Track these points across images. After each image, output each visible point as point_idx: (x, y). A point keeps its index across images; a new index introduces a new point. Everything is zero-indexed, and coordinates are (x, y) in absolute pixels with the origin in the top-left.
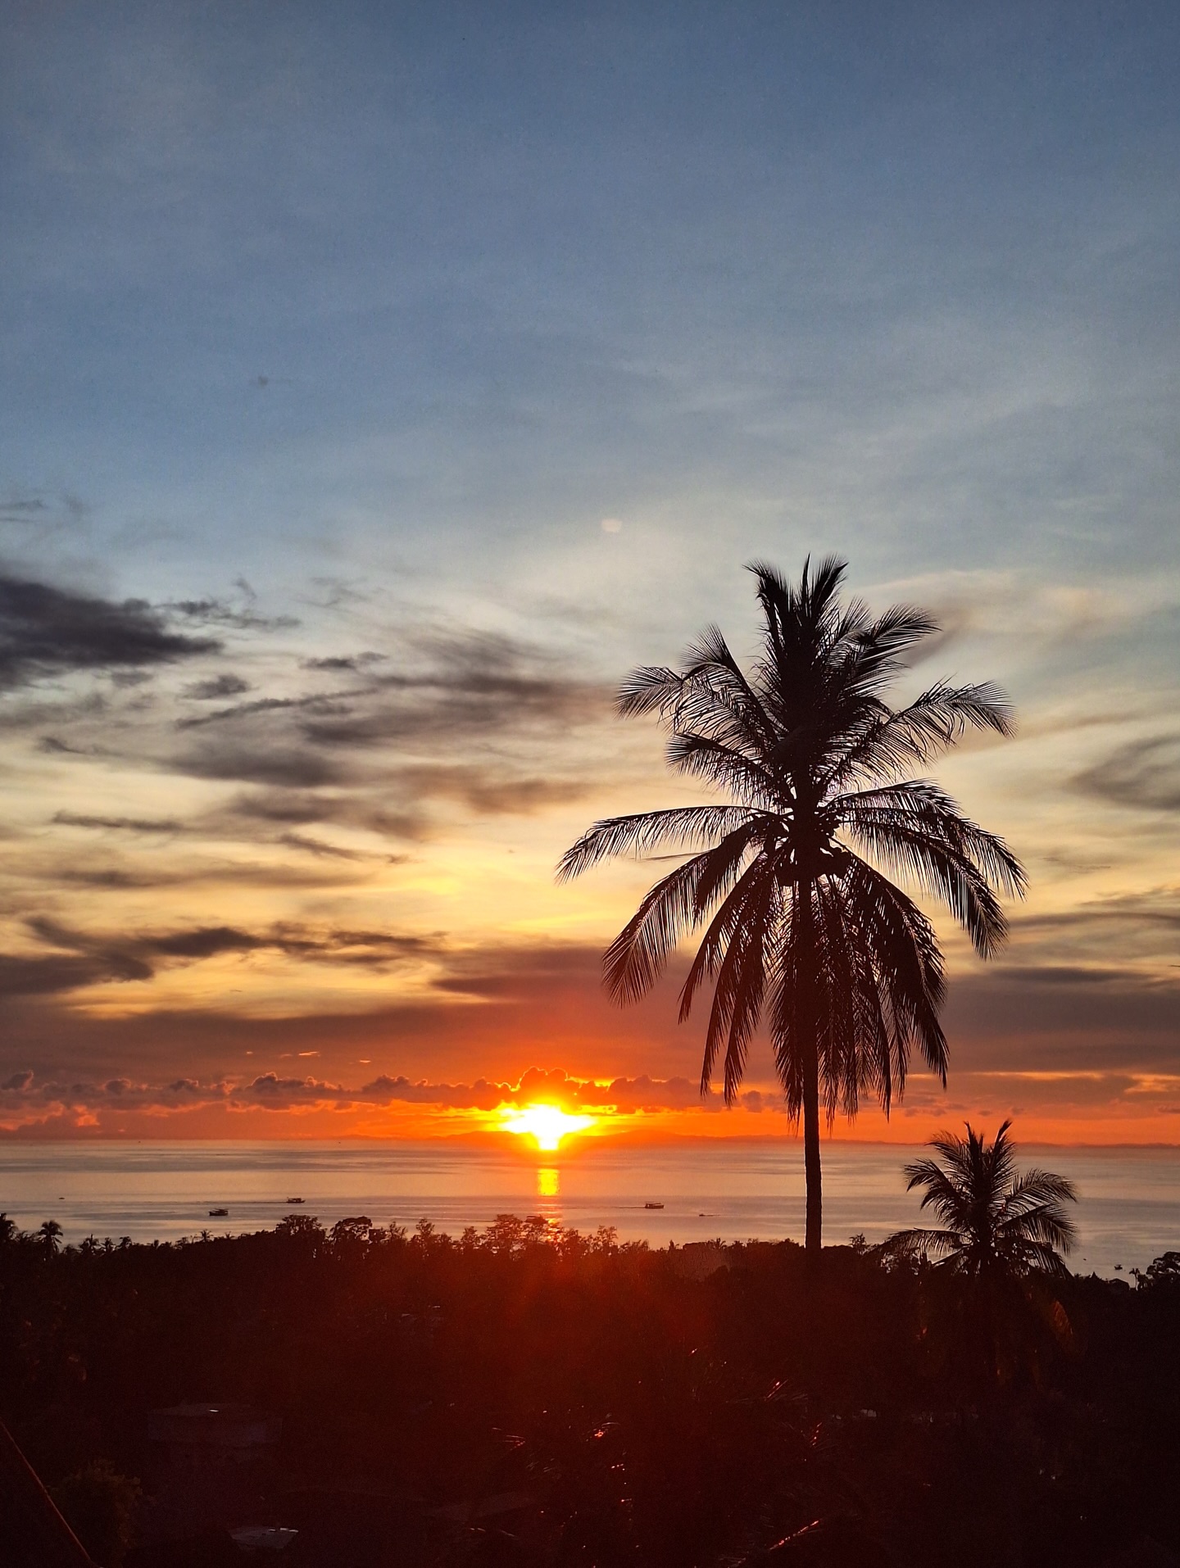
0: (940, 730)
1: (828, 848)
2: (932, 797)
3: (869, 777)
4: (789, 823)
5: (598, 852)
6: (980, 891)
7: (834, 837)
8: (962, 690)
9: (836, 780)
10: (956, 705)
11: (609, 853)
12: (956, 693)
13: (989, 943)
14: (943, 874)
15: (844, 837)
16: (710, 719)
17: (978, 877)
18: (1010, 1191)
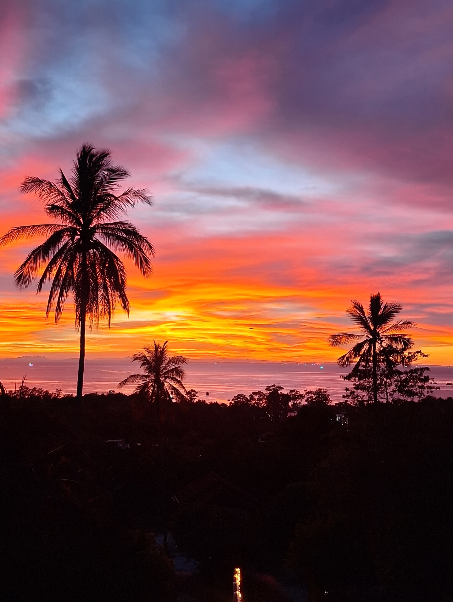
0: (131, 203)
1: (92, 240)
2: (130, 227)
3: (107, 218)
4: (80, 231)
5: (13, 238)
6: (144, 257)
7: (94, 236)
8: (138, 191)
9: (96, 218)
10: (135, 196)
11: (16, 238)
12: (136, 191)
13: (147, 274)
14: (132, 251)
15: (98, 236)
16: (53, 195)
17: (143, 253)
18: (167, 362)
